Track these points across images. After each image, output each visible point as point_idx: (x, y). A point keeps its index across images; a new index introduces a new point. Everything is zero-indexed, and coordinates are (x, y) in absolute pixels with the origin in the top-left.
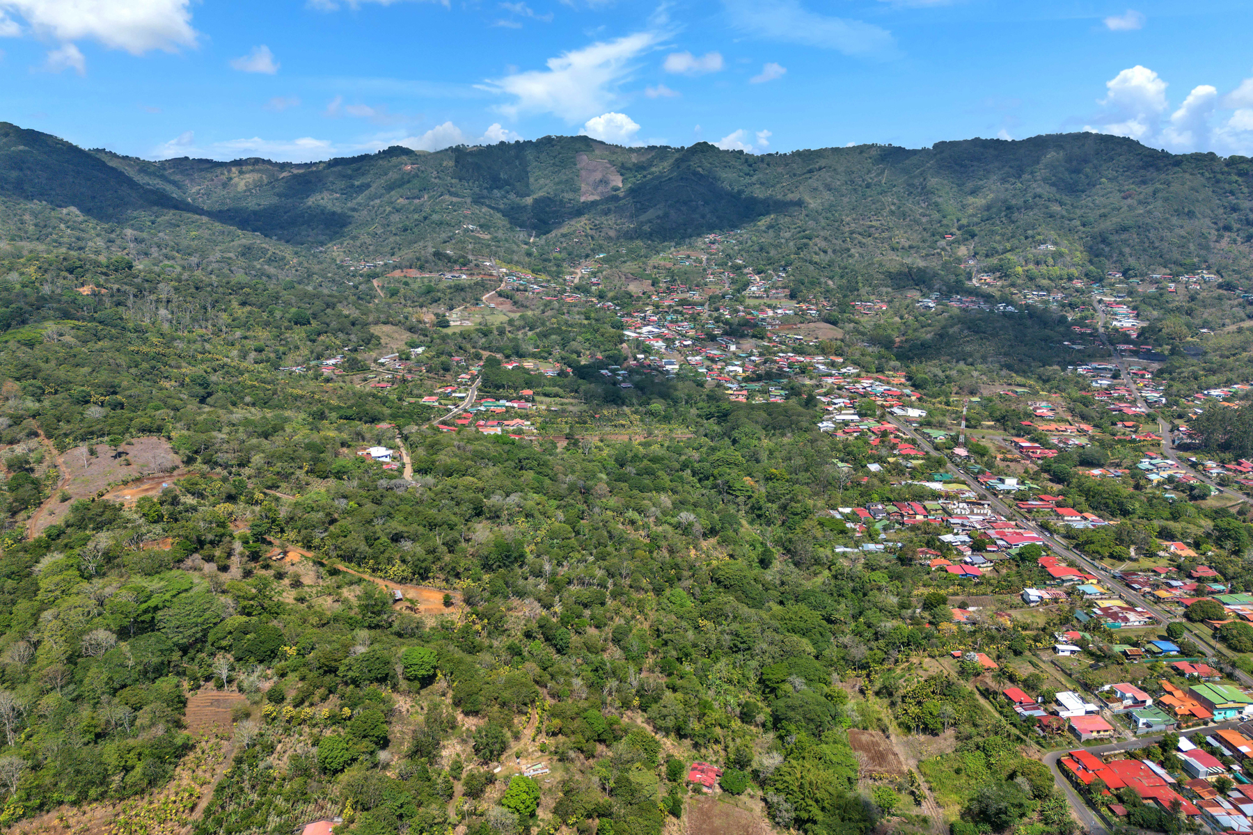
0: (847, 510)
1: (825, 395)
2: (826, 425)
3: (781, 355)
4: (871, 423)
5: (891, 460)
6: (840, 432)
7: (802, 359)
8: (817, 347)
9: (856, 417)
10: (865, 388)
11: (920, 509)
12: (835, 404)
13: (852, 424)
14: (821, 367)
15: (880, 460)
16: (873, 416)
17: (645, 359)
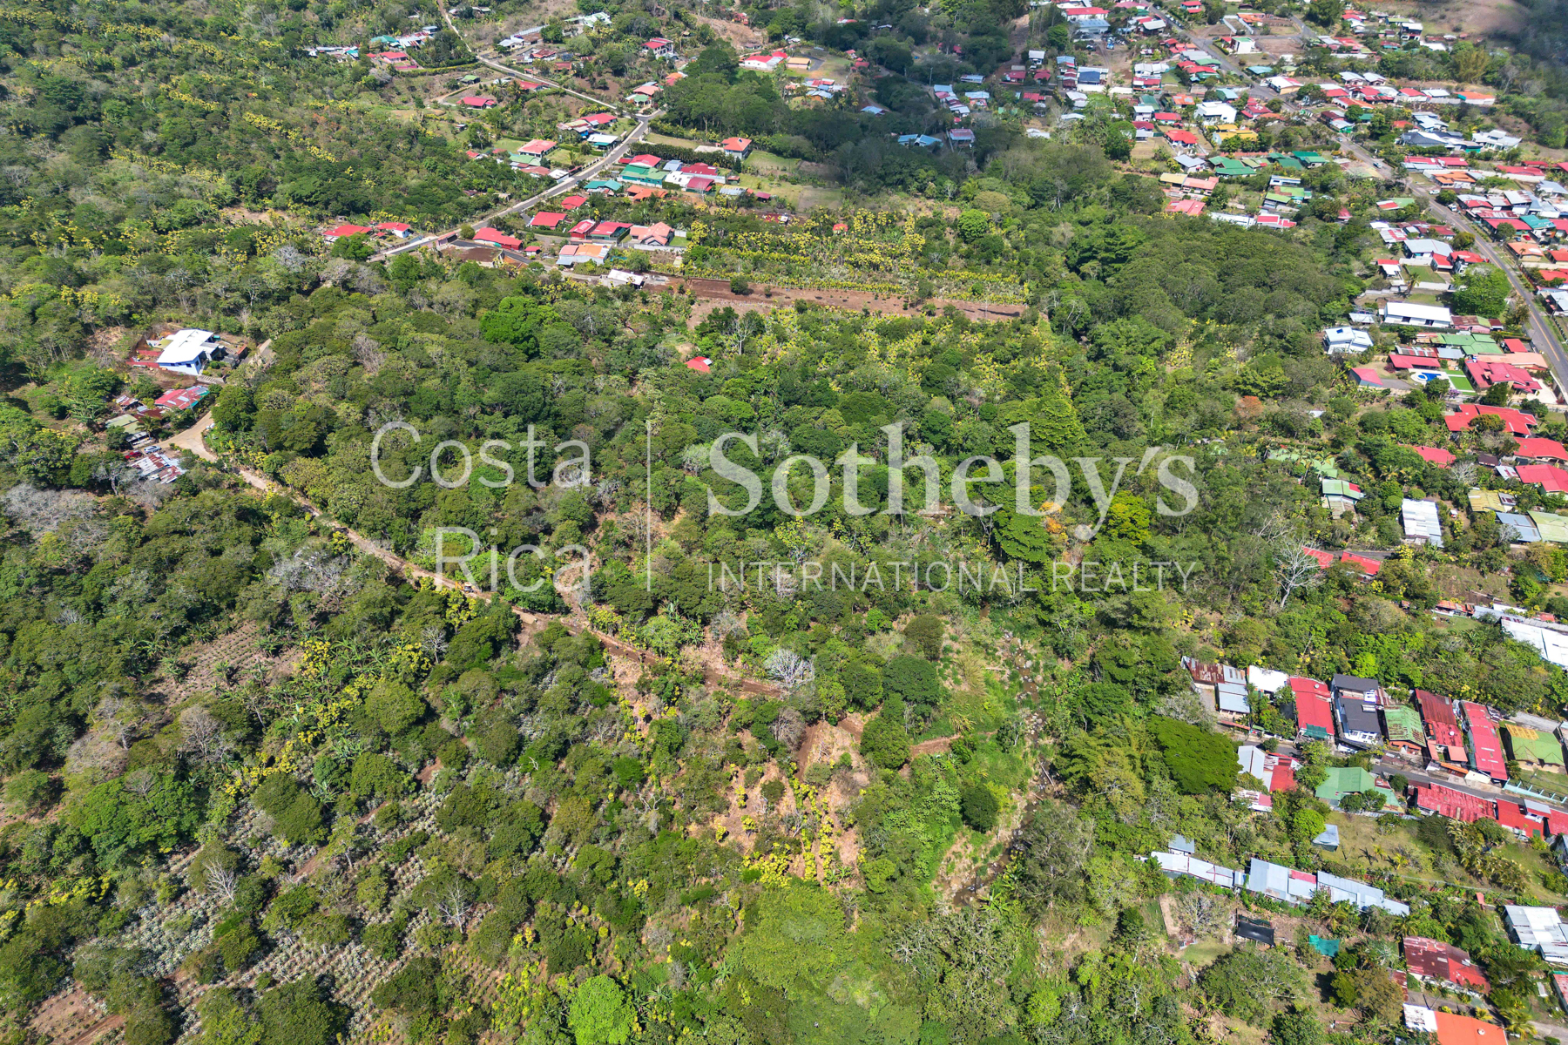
0: (1270, 681)
1: (1398, 219)
2: (1347, 338)
3: (1347, 76)
4: (1478, 342)
5: (1481, 499)
6: (1378, 364)
7: (1391, 93)
8: (1442, 58)
9: (1442, 315)
10: (1508, 208)
11: (1490, 751)
12: (1409, 254)
13: (1422, 337)
14: (1429, 121)
15: (1449, 493)
16: (1491, 315)
17: (1045, 62)
